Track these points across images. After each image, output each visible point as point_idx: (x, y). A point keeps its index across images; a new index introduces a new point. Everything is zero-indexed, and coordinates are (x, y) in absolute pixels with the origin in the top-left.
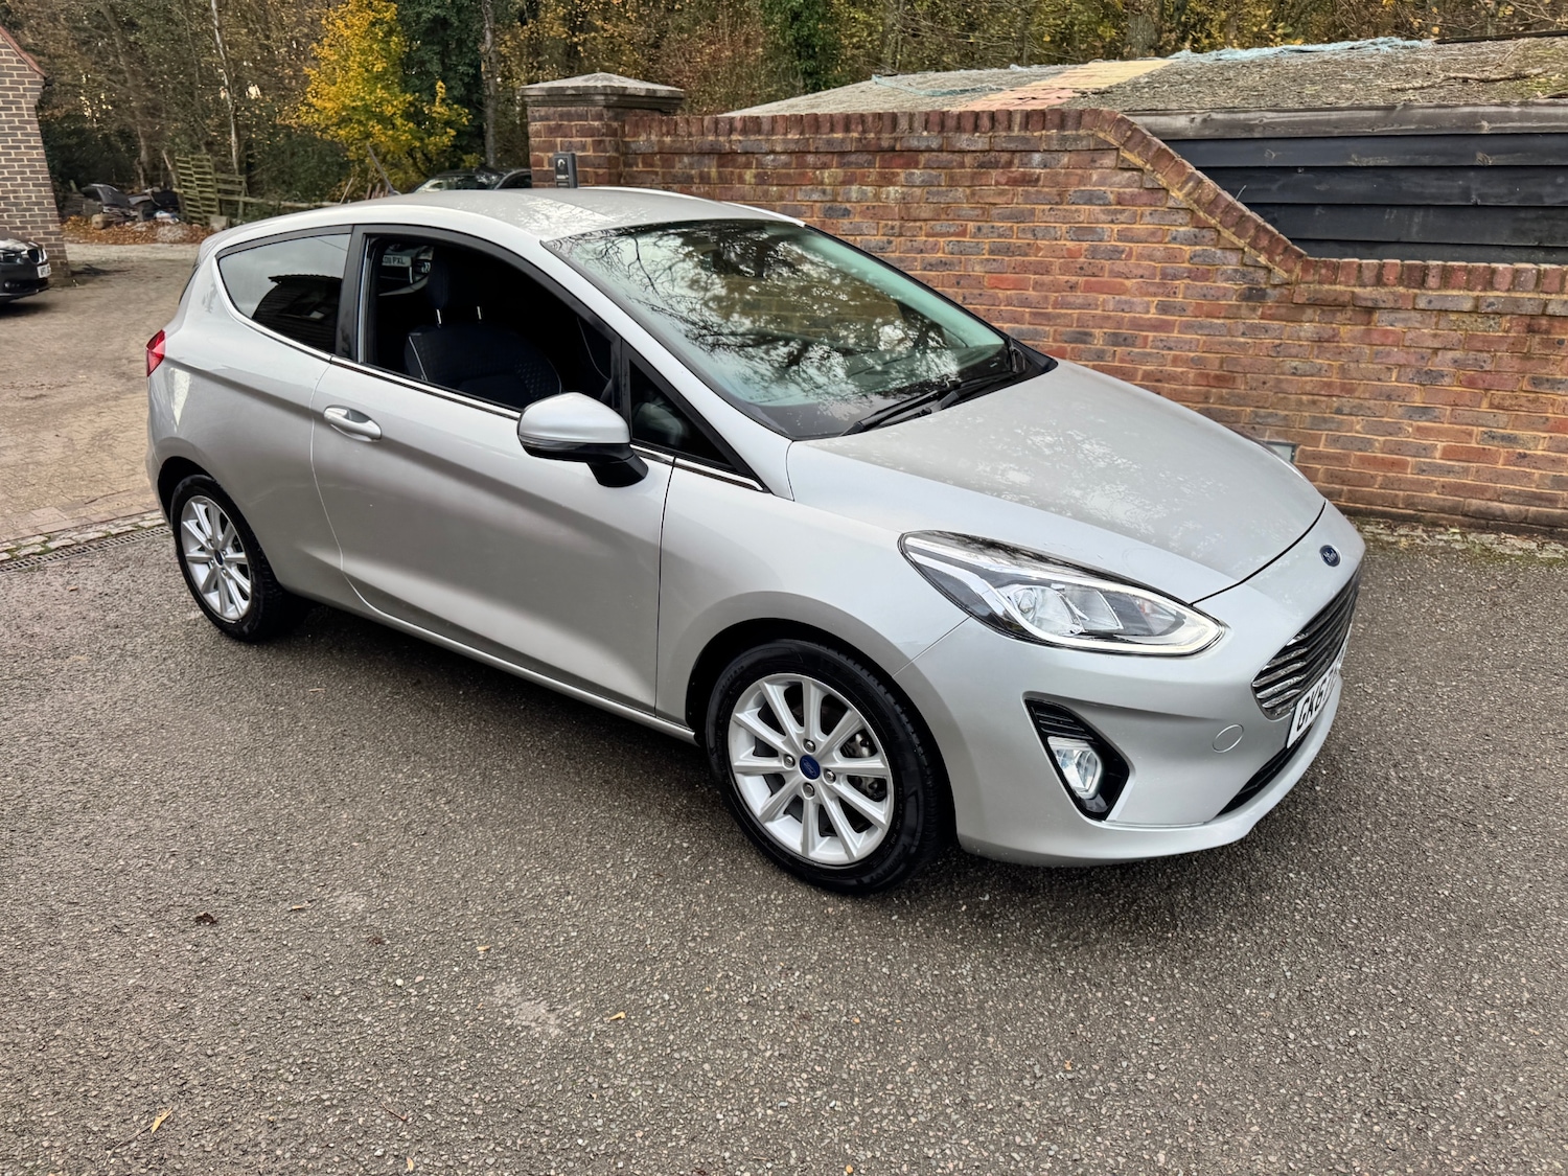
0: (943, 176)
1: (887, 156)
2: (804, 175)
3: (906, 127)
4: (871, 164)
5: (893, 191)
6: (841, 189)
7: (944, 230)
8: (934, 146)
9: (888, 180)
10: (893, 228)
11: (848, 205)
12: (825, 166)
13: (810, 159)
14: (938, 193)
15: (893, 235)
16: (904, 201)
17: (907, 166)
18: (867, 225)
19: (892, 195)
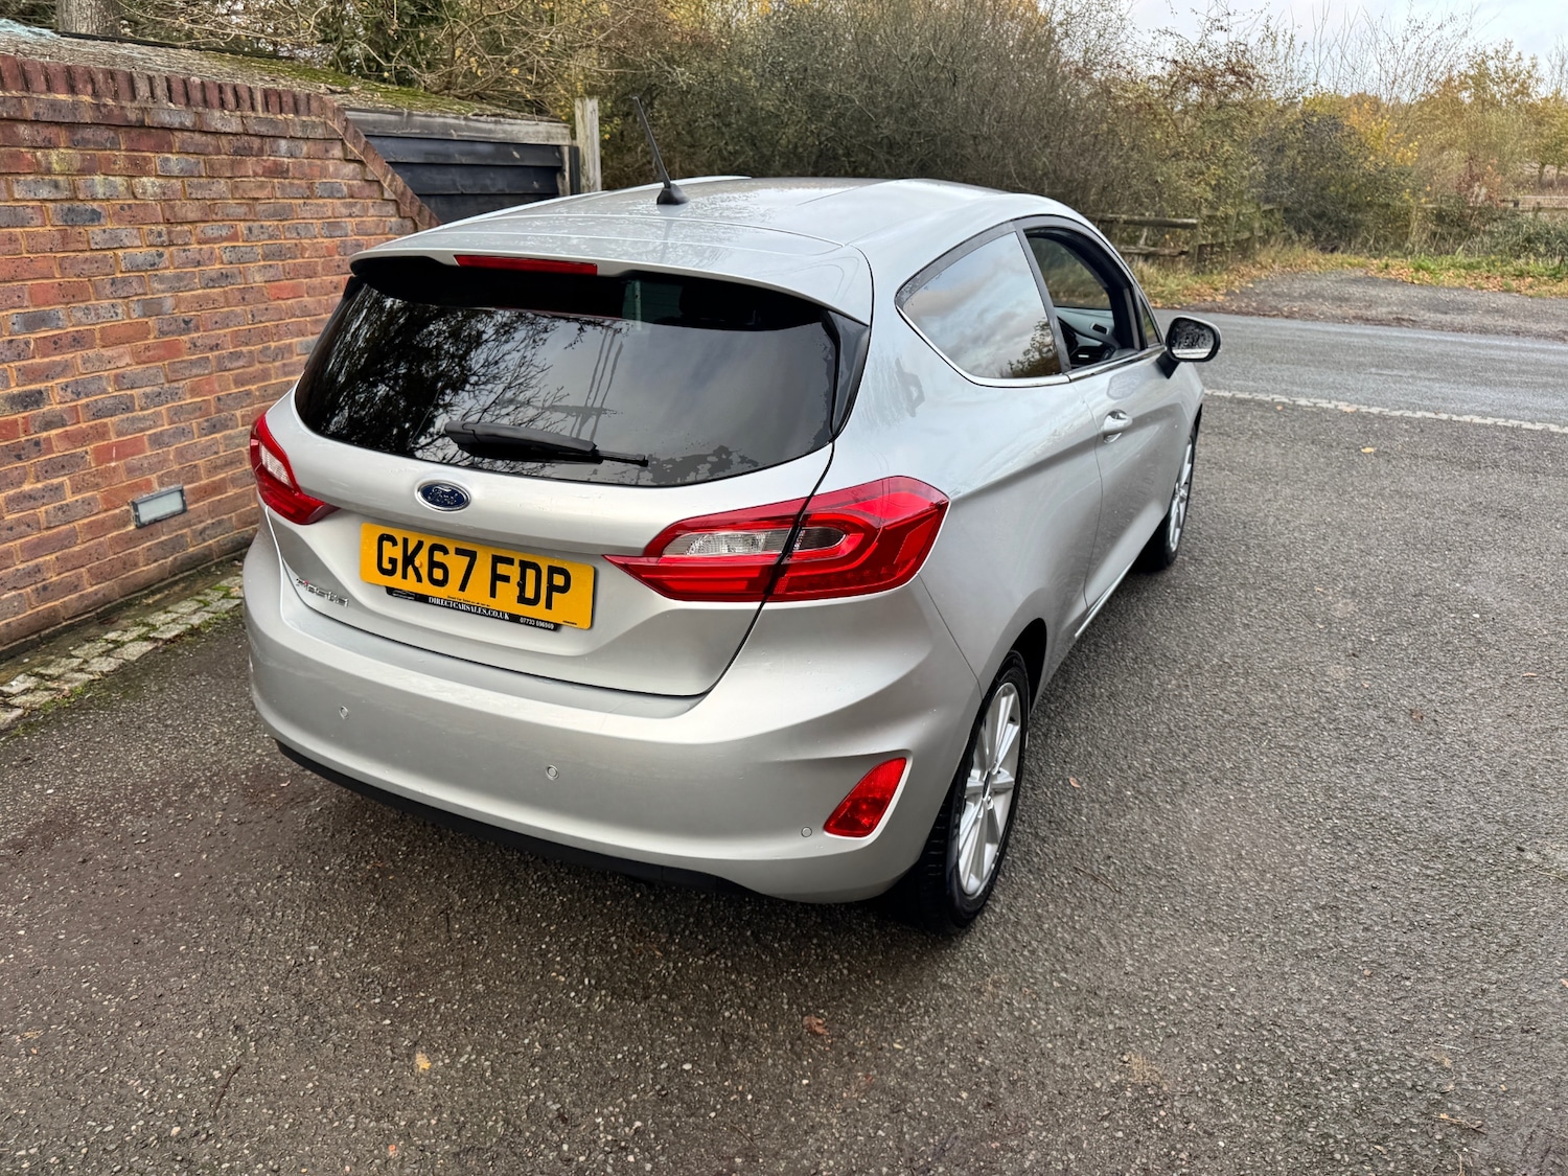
0: (202, 164)
1: (134, 133)
2: (18, 157)
3: (148, 94)
4: (115, 145)
5: (148, 184)
6: (81, 181)
7: (216, 234)
8: (188, 124)
9: (138, 168)
10: (160, 235)
11: (95, 205)
12: (50, 145)
13: (23, 131)
14: (201, 186)
15: (162, 246)
16: (165, 199)
17: (158, 149)
18: (127, 233)
19: (150, 190)
